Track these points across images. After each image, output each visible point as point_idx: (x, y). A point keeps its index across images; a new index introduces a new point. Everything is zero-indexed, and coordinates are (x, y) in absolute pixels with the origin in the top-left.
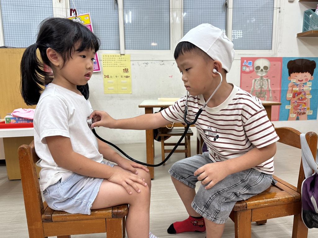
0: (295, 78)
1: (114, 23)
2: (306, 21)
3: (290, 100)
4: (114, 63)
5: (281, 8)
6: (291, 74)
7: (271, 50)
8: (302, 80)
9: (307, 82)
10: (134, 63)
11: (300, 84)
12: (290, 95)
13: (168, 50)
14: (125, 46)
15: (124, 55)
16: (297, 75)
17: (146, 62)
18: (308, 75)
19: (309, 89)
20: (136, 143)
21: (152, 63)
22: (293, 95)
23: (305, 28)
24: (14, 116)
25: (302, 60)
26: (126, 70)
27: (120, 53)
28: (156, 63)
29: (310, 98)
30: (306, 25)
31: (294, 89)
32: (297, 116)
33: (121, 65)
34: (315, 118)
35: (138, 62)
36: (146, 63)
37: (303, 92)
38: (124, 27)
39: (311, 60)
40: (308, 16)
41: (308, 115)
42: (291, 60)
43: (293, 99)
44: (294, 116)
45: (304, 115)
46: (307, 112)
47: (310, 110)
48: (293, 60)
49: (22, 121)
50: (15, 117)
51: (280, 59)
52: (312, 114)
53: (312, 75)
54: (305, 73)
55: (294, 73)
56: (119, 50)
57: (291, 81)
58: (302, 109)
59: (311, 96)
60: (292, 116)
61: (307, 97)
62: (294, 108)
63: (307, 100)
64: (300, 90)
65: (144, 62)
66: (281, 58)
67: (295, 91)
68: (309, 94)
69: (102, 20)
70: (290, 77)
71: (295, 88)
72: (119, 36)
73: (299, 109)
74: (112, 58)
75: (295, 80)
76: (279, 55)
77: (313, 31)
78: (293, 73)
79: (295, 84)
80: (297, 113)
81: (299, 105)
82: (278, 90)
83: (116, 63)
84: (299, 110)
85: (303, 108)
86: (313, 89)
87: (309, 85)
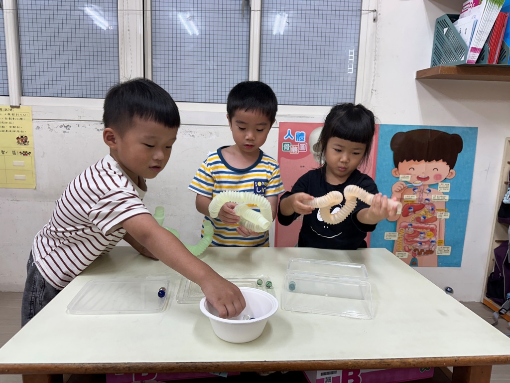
0: (409, 172)
2: (437, 43)
3: (395, 220)
5: (378, 11)
9: (440, 184)
10: (38, 125)
11: (422, 187)
14: (22, 88)
16: (414, 166)
17: (66, 123)
18: (441, 166)
19: (443, 198)
21: (79, 126)
23: (436, 59)
26: (23, 140)
27: (9, 103)
28: (87, 126)
29: (446, 219)
30: (437, 52)
31: (405, 196)
32: (412, 257)
33: (12, 129)
34: (458, 264)
35: (49, 123)
36: (66, 125)
37: (428, 204)
39: (451, 133)
40: (441, 30)
41: (439, 257)
42: (400, 131)
44: (406, 257)
45: (430, 256)
46: (437, 250)
47: (445, 245)
48: (405, 131)
52: (449, 254)
53: (452, 167)
54: (435, 161)
55: (407, 161)
56: (8, 97)
58: (426, 242)
59: (449, 214)
60: (400, 257)
61: (438, 217)
62: (406, 239)
63: (437, 223)
64: (420, 199)
65: (62, 123)
67: (408, 201)
68: (443, 210)
71: (409, 194)
73: (417, 242)
75: (410, 176)
78: (405, 161)
79: (408, 185)
80: (412, 251)
81: (417, 234)
83: (1, 125)
84: (419, 245)
85: (429, 241)
86: (454, 198)
87: (444, 188)
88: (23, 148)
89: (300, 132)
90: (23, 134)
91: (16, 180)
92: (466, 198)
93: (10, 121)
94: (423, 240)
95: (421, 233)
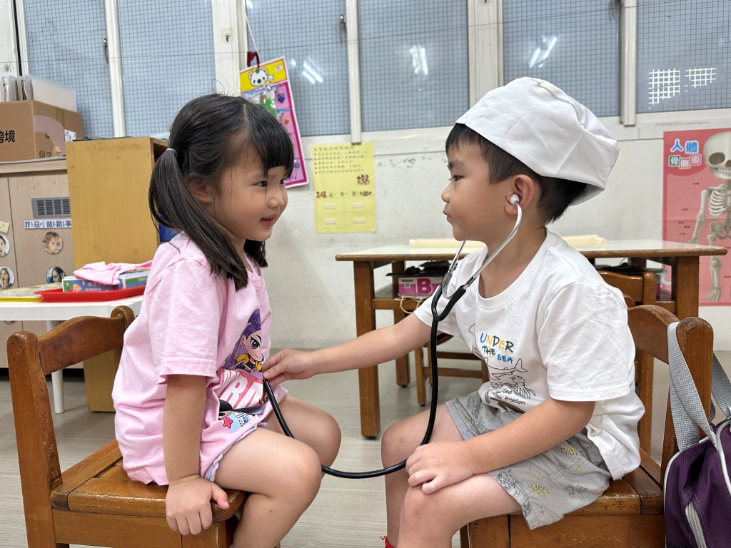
4: (337, 164)
10: (380, 162)
14: (362, 124)
15: (359, 144)
21: (424, 159)
26: (363, 179)
27: (351, 140)
28: (434, 158)
33: (353, 168)
35: (392, 158)
36: (410, 159)
38: (361, 81)
56: (348, 136)
65: (405, 157)
72: (350, 102)
83: (341, 164)
88: (364, 188)
89: (692, 142)
90: (364, 173)
91: (355, 223)
93: (351, 159)
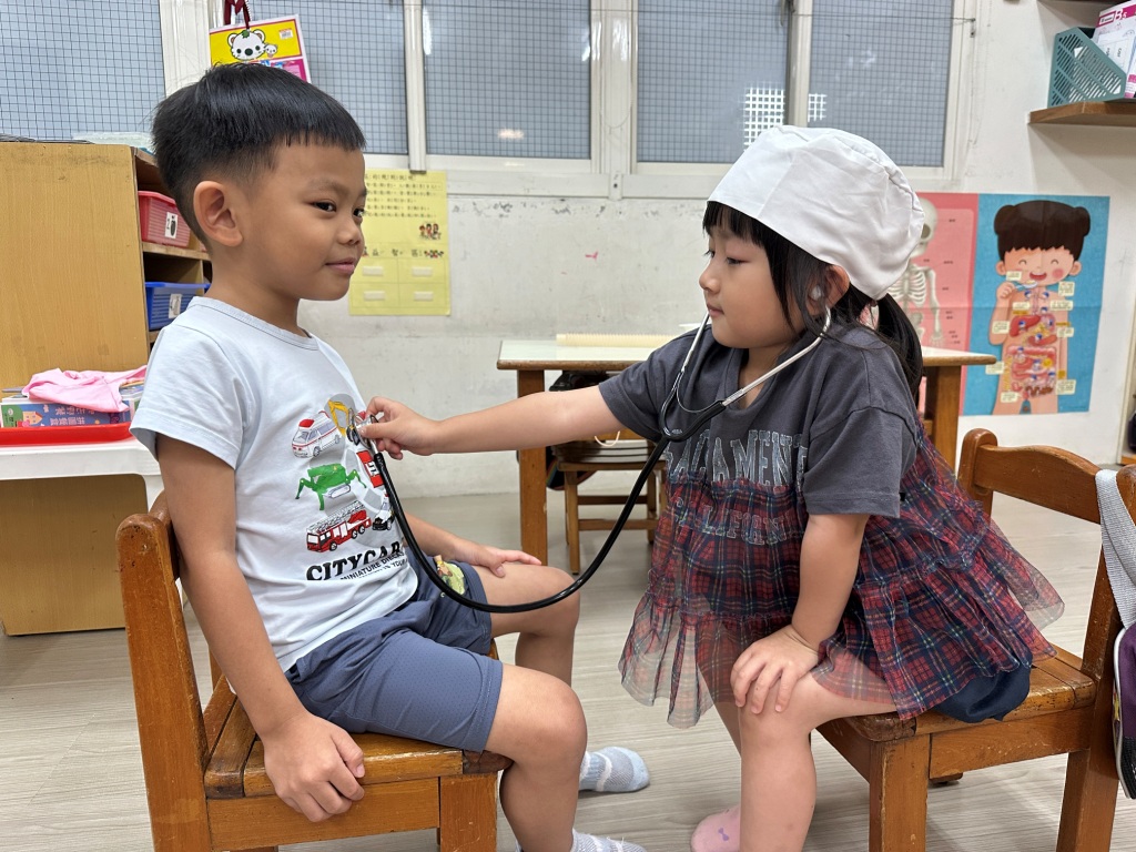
0: (1019, 266)
1: (388, 54)
2: (1060, 70)
3: (1000, 342)
4: (386, 204)
5: (977, 20)
6: (1007, 255)
7: (941, 169)
8: (1043, 276)
9: (1061, 283)
10: (458, 204)
11: (1037, 290)
12: (1001, 328)
13: (581, 158)
14: (427, 140)
15: (423, 173)
16: (1026, 257)
17: (504, 201)
18: (1062, 256)
19: (1066, 305)
20: (465, 495)
21: (525, 205)
22: (1011, 325)
23: (1058, 94)
24: (34, 398)
25: (1043, 205)
26: (430, 231)
27: (409, 166)
28: (539, 205)
29: (1069, 338)
30: (1060, 84)
31: (1015, 305)
32: (1023, 400)
33: (413, 212)
34: (1085, 408)
35: (475, 200)
36: (503, 204)
37: (1045, 316)
38: (425, 72)
39: (1074, 206)
40: (1067, 50)
41: (1060, 397)
42: (1007, 203)
43: (1011, 339)
44: (1015, 400)
45: (1048, 396)
46: (1057, 387)
47: (1068, 378)
48: (1013, 203)
49: (67, 416)
50: (39, 404)
51: (969, 201)
52: (1072, 392)
53: (1076, 258)
54: (1053, 249)
55: (1018, 249)
56: (406, 157)
57: (1005, 276)
58: (1041, 375)
59: (1072, 330)
60: (1007, 401)
61: (1058, 335)
62: (1015, 372)
63: (1057, 344)
64: (1035, 308)
65: (496, 200)
66: (975, 195)
67: (1017, 312)
68: (1064, 324)
69: (343, 44)
70: (1001, 263)
71: (1020, 301)
72: (406, 103)
73: (1030, 375)
74: (378, 182)
75: (1020, 273)
76: (967, 187)
77: (1087, 105)
78: (1014, 250)
79: (1019, 287)
80: (1023, 390)
81: (1030, 363)
82: (963, 309)
83: (393, 204)
84: (1032, 380)
85: (1045, 373)
86: (1079, 305)
87: (1067, 291)
88: (431, 245)
90: (432, 221)
91: (416, 300)
92: (1096, 304)
93: (410, 197)
94: (1038, 372)
95: (1035, 361)
